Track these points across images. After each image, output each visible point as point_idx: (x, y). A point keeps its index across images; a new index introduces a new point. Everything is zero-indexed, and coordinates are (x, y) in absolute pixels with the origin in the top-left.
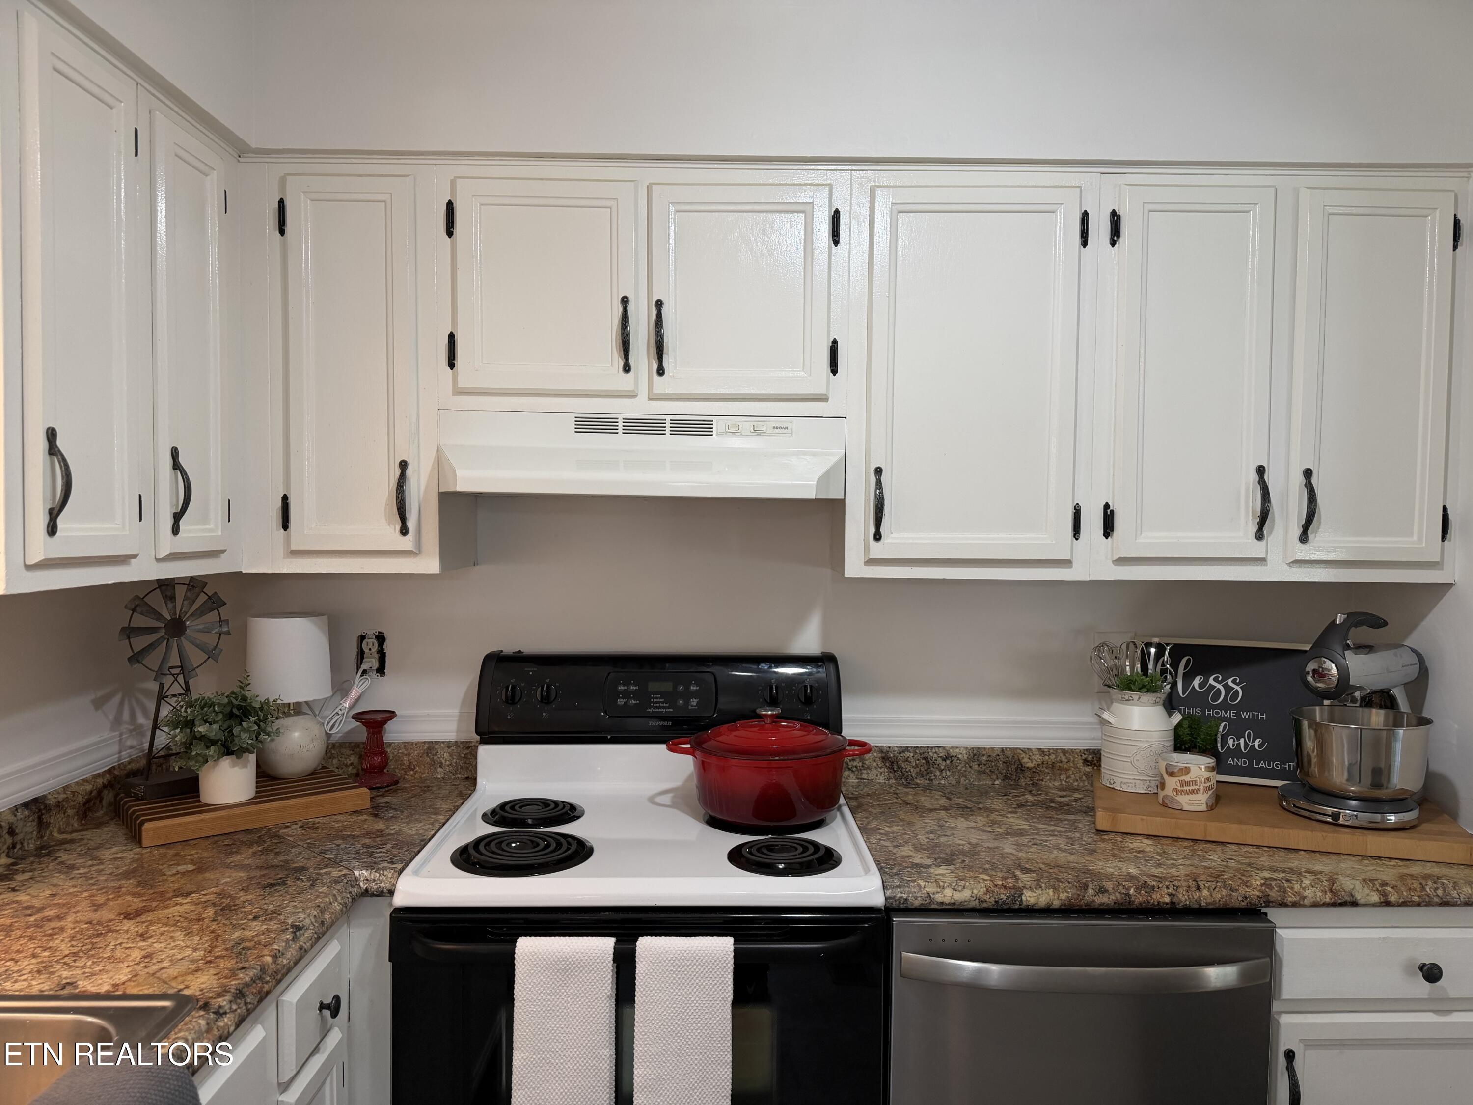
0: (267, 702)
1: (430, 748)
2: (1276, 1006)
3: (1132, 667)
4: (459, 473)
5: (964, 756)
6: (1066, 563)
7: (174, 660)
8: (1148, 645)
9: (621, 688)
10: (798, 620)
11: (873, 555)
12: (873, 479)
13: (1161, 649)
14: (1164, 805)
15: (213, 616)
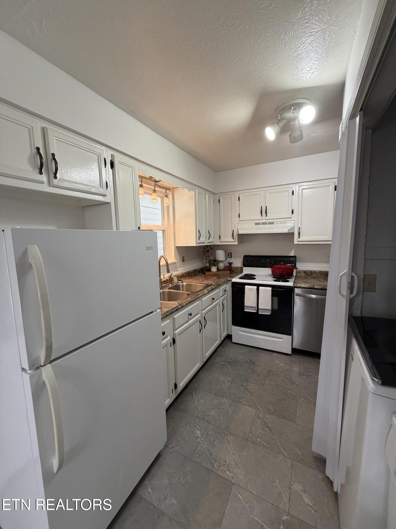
0: (218, 260)
1: (237, 268)
4: (239, 232)
7: (208, 255)
9: (262, 260)
10: (290, 251)
11: (299, 240)
12: (299, 229)
15: (212, 250)
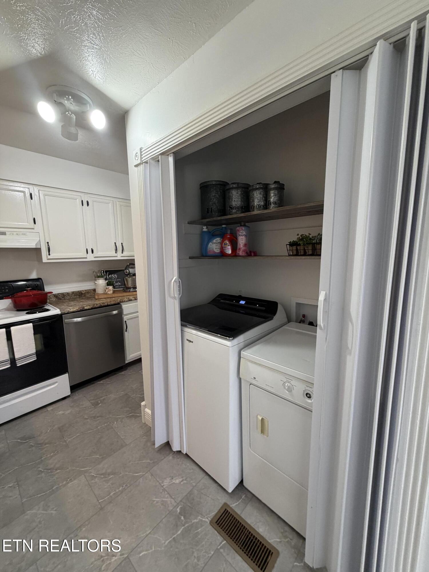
2: (123, 316)
3: (99, 274)
5: (71, 293)
6: (86, 258)
8: (101, 271)
10: (31, 272)
11: (49, 258)
12: (47, 244)
13: (103, 271)
14: (106, 294)
